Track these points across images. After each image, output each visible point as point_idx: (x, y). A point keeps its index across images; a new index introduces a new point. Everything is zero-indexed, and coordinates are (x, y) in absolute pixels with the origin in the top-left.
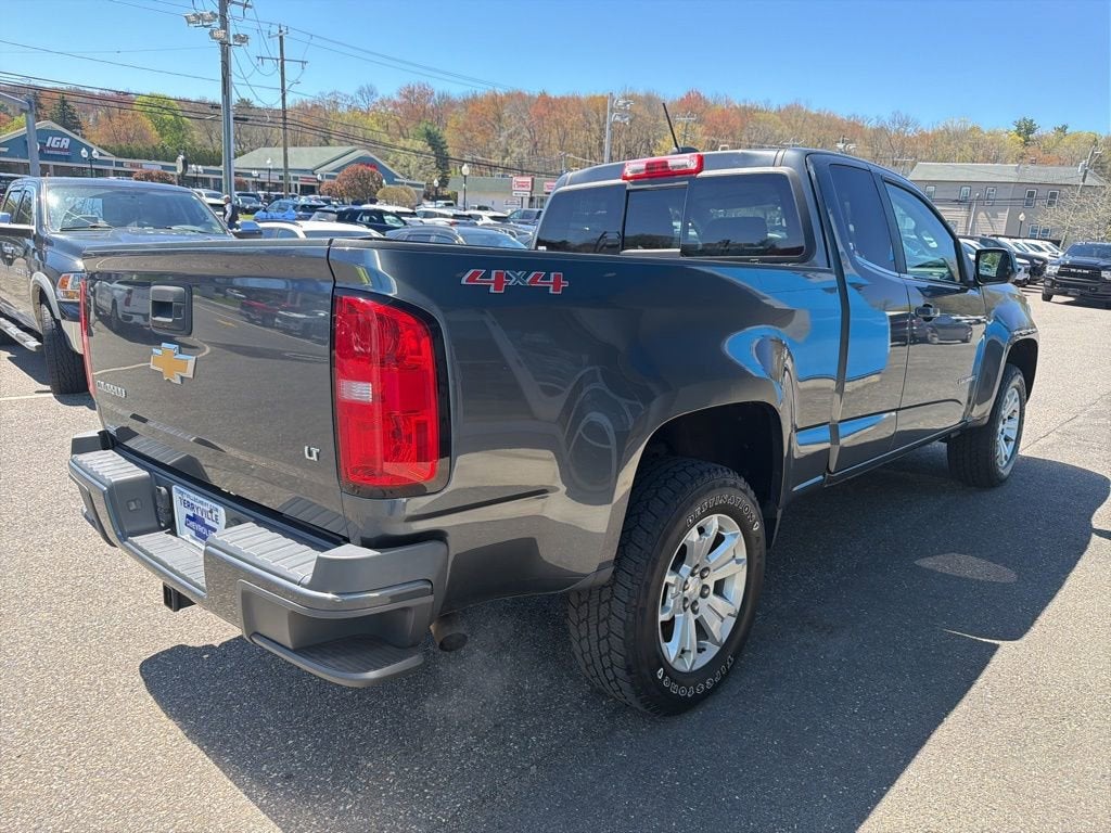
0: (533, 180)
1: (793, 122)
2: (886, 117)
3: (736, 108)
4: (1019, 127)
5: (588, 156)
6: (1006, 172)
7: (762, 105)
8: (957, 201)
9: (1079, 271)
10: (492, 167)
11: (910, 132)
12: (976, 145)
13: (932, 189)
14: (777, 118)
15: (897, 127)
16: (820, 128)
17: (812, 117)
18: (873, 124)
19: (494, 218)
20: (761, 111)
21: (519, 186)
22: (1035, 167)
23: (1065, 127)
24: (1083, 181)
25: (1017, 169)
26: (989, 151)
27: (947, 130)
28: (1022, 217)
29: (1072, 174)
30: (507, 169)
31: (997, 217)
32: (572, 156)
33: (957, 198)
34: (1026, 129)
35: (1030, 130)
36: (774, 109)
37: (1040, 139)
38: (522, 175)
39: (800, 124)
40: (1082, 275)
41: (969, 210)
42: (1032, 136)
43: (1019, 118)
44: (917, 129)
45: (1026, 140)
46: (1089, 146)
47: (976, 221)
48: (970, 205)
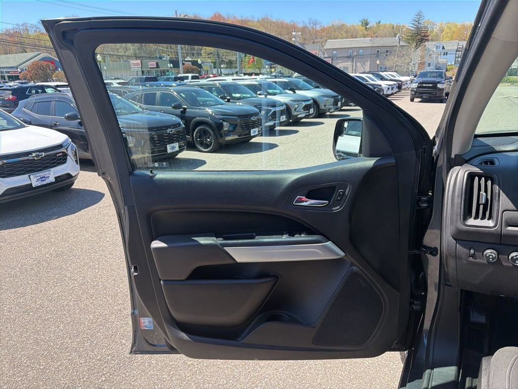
0: (141, 61)
1: (266, 25)
2: (307, 21)
3: (238, 20)
4: (362, 23)
5: (169, 48)
6: (366, 42)
7: (250, 18)
8: (347, 57)
9: (427, 85)
10: (119, 57)
11: (318, 28)
12: (347, 32)
14: (258, 24)
15: (312, 25)
16: (279, 28)
17: (274, 23)
18: (301, 25)
19: (119, 83)
20: (250, 21)
21: (134, 65)
22: (377, 39)
23: (379, 22)
24: (399, 43)
25: (371, 40)
26: (351, 33)
28: (378, 62)
29: (394, 41)
30: (129, 57)
31: (365, 64)
32: (161, 48)
33: (346, 56)
35: (367, 24)
36: (256, 20)
37: (371, 28)
38: (137, 59)
39: (269, 26)
40: (429, 87)
41: (353, 61)
42: (368, 26)
43: (361, 19)
44: (321, 26)
45: (366, 28)
46: (391, 29)
47: (356, 66)
48: (353, 59)
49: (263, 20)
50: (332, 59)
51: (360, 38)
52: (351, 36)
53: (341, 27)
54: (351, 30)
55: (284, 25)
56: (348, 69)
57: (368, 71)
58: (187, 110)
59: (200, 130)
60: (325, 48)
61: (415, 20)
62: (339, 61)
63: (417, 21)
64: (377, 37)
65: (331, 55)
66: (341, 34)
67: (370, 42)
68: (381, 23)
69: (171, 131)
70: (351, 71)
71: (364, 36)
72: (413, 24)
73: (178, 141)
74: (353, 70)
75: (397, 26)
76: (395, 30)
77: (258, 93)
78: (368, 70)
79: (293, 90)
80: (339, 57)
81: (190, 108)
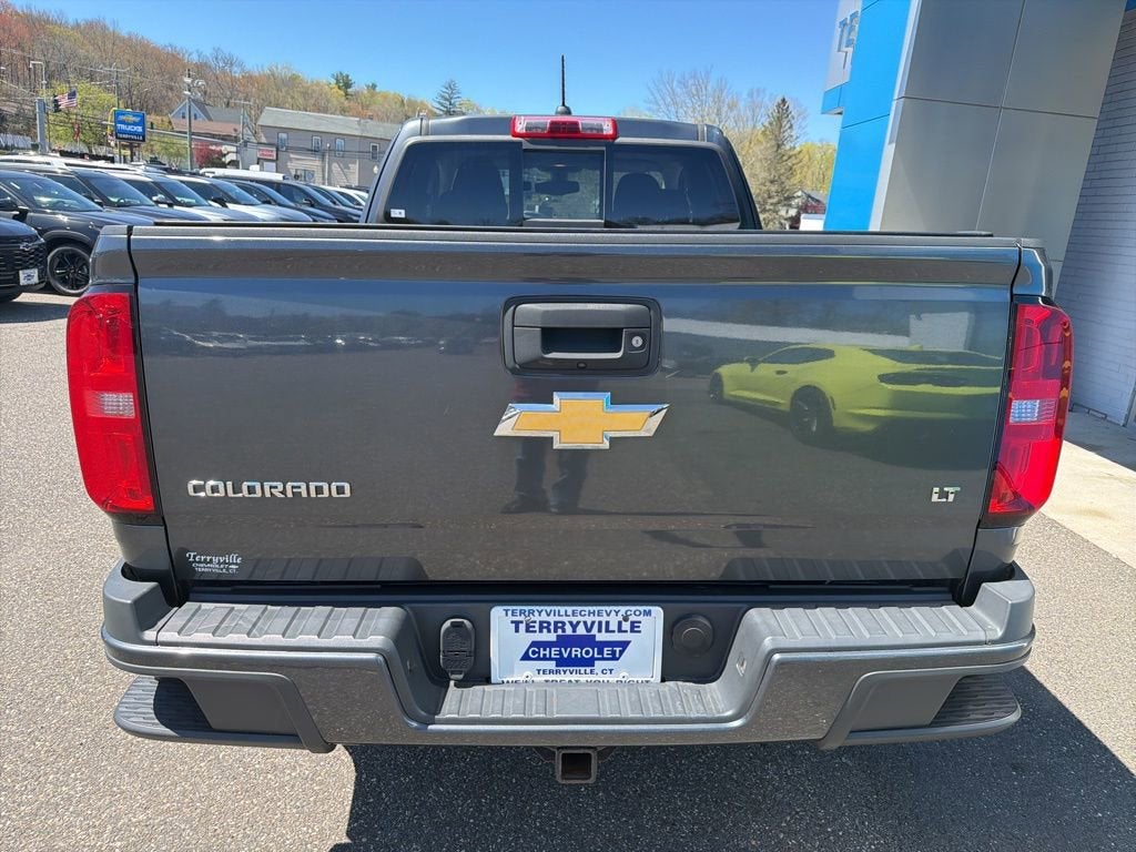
2: (208, 52)
4: (338, 82)
6: (348, 125)
8: (310, 150)
11: (237, 73)
12: (305, 94)
13: (284, 136)
15: (221, 64)
22: (372, 122)
23: (374, 86)
25: (359, 122)
26: (312, 100)
27: (273, 75)
28: (375, 170)
31: (349, 168)
33: (310, 147)
34: (345, 84)
35: (347, 85)
37: (357, 94)
41: (323, 160)
42: (349, 90)
43: (336, 71)
44: (243, 70)
45: (347, 94)
46: (398, 105)
47: (330, 171)
48: (323, 156)
49: (91, 25)
50: (278, 150)
51: (334, 113)
52: (314, 105)
53: (293, 81)
54: (314, 91)
55: (149, 52)
56: (313, 175)
57: (357, 184)
58: (29, 214)
59: (62, 253)
60: (259, 123)
61: (443, 97)
62: (292, 156)
63: (446, 99)
64: (371, 118)
65: (275, 141)
66: (293, 98)
67: (357, 127)
68: (378, 89)
69: (27, 247)
70: (321, 180)
71: (344, 111)
72: (439, 103)
73: (36, 266)
74: (324, 177)
75: (409, 100)
76: (406, 108)
77: (154, 198)
78: (355, 184)
79: (222, 203)
80: (292, 148)
81: (33, 212)
